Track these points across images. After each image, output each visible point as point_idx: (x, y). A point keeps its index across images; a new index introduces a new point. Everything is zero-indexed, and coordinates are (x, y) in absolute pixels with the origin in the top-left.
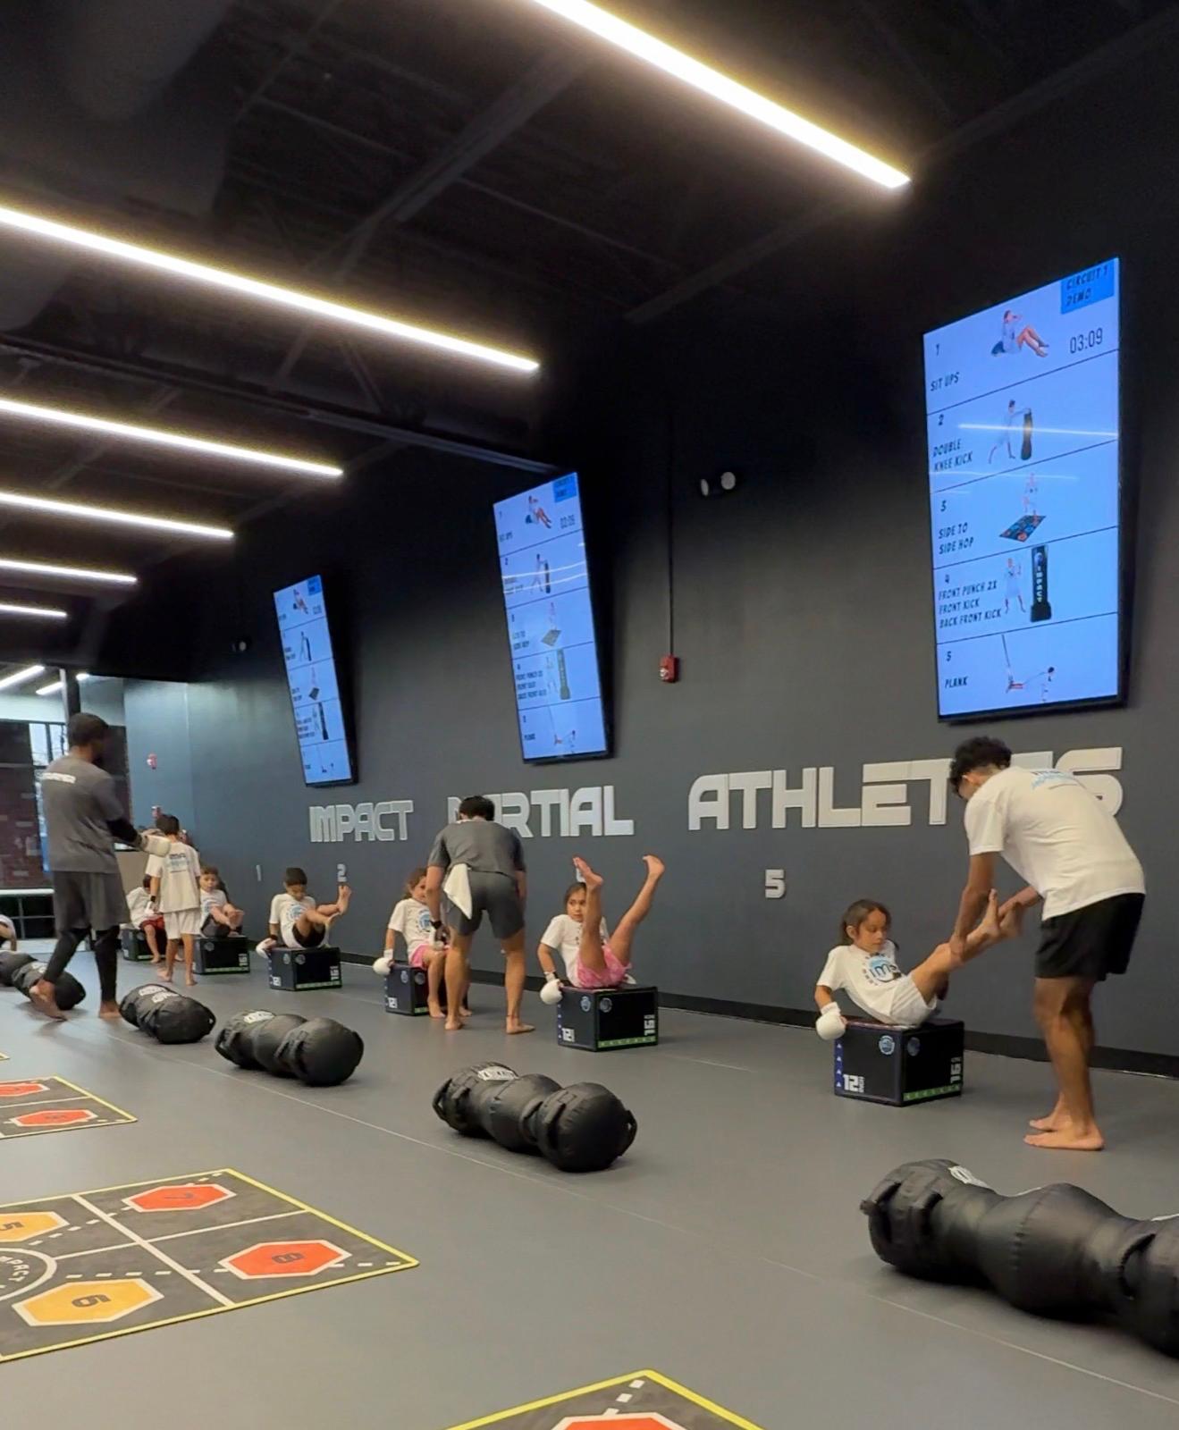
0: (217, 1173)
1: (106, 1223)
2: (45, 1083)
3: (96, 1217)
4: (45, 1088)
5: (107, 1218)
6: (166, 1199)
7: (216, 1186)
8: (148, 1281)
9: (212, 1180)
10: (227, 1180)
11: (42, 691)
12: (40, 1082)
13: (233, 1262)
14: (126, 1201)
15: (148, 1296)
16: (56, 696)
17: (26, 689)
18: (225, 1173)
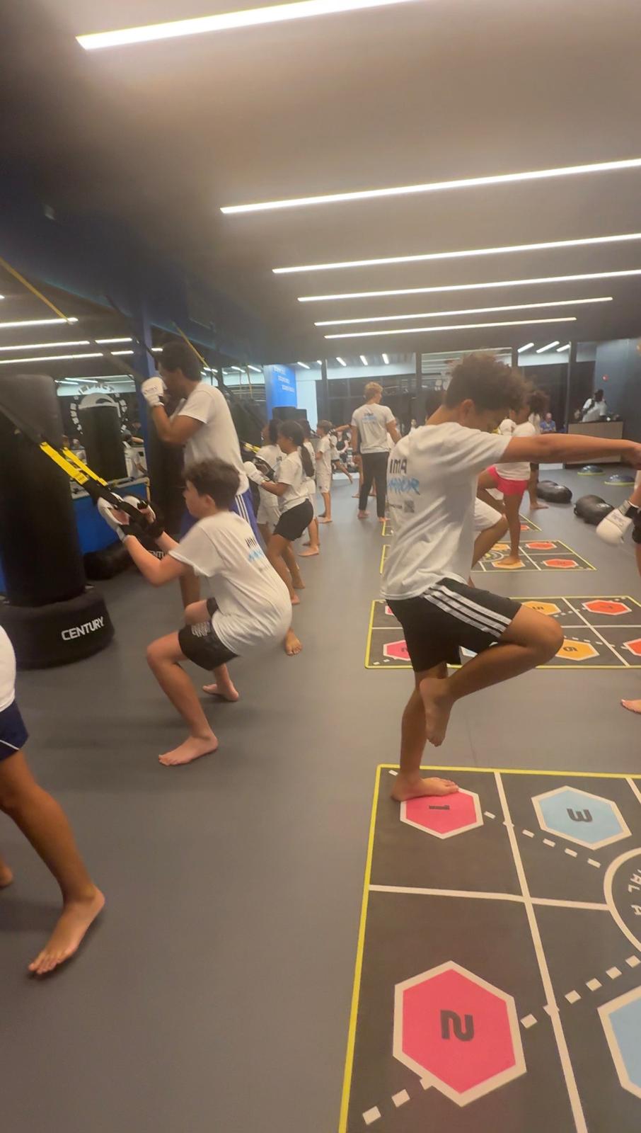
0: (623, 598)
1: (576, 614)
2: (554, 543)
3: (572, 610)
4: (555, 547)
5: (576, 611)
6: (602, 607)
7: (622, 604)
8: (592, 644)
9: (621, 601)
10: (627, 602)
11: (559, 350)
12: (553, 543)
13: (630, 645)
14: (584, 604)
15: (593, 653)
16: (566, 351)
17: (553, 350)
18: (627, 599)
